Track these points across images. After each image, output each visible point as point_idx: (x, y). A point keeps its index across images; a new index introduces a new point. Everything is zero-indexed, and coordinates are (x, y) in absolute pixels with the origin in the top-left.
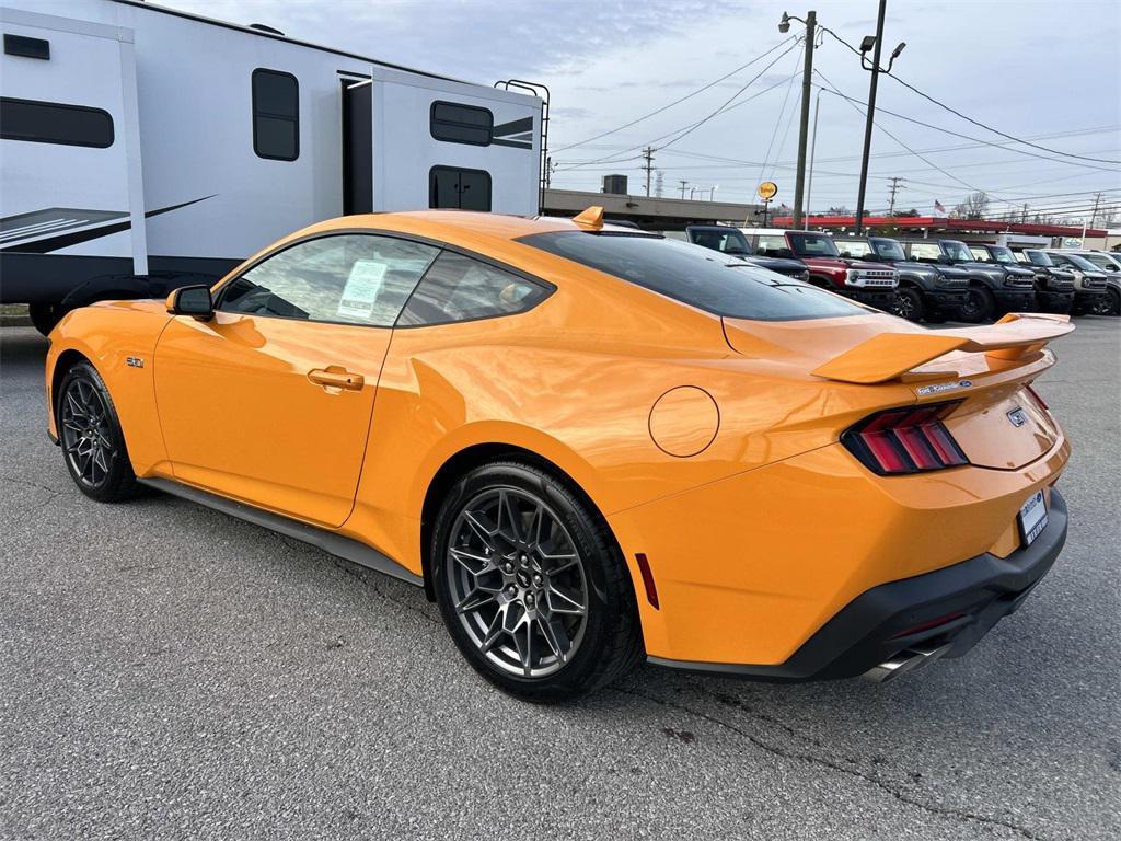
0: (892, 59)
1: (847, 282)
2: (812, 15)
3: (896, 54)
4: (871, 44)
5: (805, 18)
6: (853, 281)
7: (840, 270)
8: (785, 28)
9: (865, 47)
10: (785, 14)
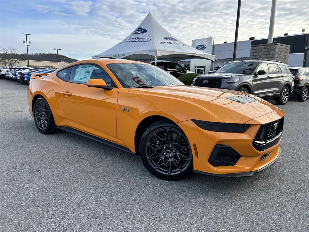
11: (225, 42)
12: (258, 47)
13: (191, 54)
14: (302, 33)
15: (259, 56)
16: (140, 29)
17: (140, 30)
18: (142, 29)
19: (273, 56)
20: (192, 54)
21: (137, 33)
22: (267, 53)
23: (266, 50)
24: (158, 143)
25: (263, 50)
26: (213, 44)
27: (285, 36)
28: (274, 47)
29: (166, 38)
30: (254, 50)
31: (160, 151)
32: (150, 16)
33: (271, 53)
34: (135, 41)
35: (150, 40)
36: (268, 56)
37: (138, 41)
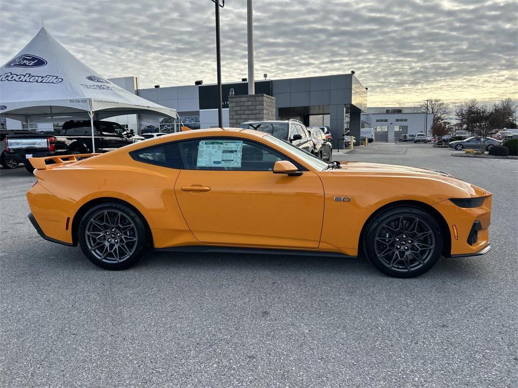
11: (157, 87)
12: (238, 99)
13: (143, 107)
14: (264, 79)
15: (242, 112)
16: (31, 57)
17: (29, 60)
18: (34, 59)
19: (261, 112)
20: (145, 107)
21: (25, 65)
22: (252, 107)
23: (250, 103)
24: (387, 236)
25: (246, 104)
26: (136, 89)
27: (243, 82)
28: (261, 100)
29: (90, 78)
30: (234, 103)
31: (392, 245)
32: (46, 34)
33: (258, 107)
34: (25, 81)
35: (63, 80)
36: (254, 112)
37: (31, 80)
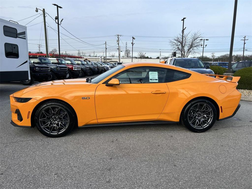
0: (61, 22)
1: (74, 69)
2: (44, 10)
3: (61, 21)
4: (57, 18)
5: (42, 10)
6: (75, 69)
7: (72, 67)
8: (37, 11)
9: (56, 19)
10: (37, 8)
